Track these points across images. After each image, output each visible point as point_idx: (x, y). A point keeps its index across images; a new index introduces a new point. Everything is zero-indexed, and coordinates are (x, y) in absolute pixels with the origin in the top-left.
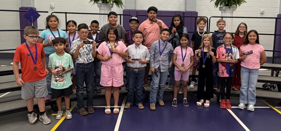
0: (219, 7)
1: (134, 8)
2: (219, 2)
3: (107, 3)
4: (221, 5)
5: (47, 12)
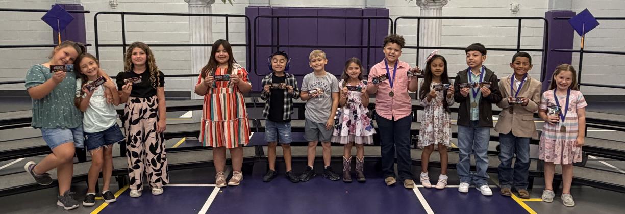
1: (267, 2)
5: (88, 12)
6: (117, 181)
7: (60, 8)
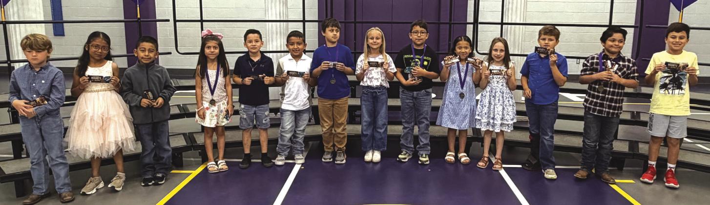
6: (200, 155)
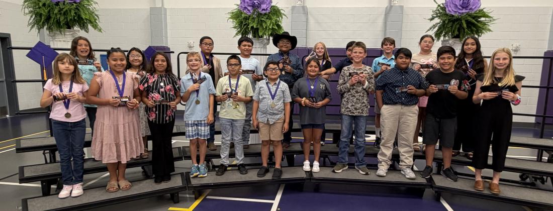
0: (442, 41)
1: (305, 44)
2: (441, 33)
3: (260, 37)
4: (444, 36)
5: (173, 52)
7: (152, 49)
